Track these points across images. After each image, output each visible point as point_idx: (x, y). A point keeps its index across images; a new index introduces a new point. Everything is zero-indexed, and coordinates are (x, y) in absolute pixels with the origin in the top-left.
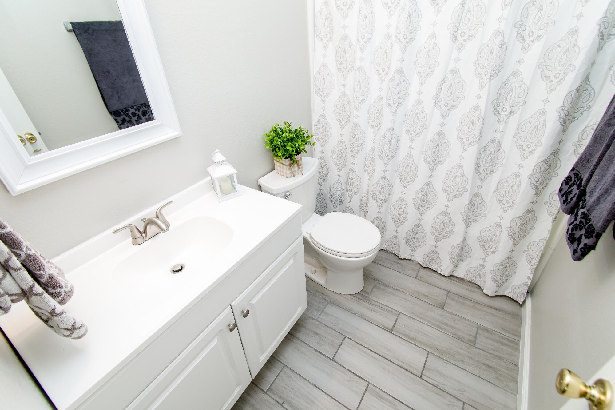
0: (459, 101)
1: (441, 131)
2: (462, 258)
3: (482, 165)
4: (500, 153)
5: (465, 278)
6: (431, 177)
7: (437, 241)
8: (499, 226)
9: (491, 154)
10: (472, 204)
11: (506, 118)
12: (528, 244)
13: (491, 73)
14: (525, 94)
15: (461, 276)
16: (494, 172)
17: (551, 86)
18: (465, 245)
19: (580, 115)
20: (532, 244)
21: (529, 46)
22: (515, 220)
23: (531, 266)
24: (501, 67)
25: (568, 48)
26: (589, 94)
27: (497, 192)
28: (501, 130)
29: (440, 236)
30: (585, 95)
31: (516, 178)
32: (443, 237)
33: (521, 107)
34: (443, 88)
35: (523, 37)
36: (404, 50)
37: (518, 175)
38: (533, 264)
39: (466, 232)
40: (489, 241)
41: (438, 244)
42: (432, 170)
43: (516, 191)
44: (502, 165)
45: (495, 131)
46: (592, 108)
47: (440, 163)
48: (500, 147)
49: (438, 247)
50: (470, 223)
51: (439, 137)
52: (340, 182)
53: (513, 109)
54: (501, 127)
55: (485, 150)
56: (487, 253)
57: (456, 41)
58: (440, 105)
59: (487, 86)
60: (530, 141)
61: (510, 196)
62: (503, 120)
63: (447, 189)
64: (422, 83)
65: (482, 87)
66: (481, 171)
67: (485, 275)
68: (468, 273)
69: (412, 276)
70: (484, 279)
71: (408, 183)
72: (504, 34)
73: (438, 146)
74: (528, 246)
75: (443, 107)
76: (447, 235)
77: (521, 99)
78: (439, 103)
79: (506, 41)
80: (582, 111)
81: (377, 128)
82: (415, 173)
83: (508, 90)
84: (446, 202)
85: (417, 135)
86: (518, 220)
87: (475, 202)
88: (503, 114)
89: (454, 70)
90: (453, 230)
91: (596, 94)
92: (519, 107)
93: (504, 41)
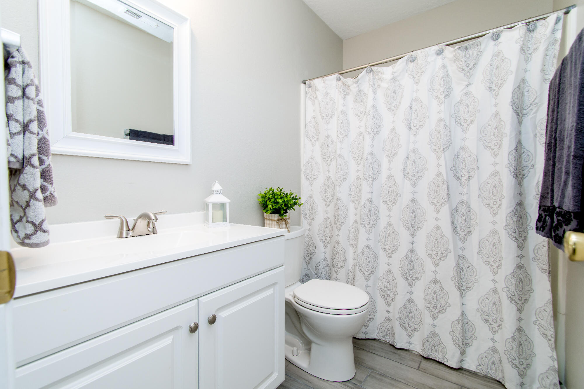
0: (424, 172)
1: (414, 198)
2: (467, 341)
3: (458, 226)
4: (471, 214)
5: (479, 371)
6: (413, 243)
7: (435, 318)
8: (496, 291)
9: (463, 215)
10: (459, 269)
11: (466, 182)
12: (534, 312)
13: (443, 147)
14: (476, 161)
15: (473, 368)
16: (472, 232)
17: (494, 153)
18: (465, 321)
19: (528, 172)
20: (538, 311)
21: (467, 128)
22: (509, 279)
23: (549, 341)
24: (450, 143)
25: (496, 125)
26: (527, 155)
27: (481, 253)
28: (465, 192)
29: (436, 311)
30: (525, 156)
31: (494, 235)
32: (439, 312)
33: (476, 172)
34: (408, 163)
35: (460, 123)
36: (373, 139)
37: (495, 232)
38: (550, 338)
39: (463, 304)
40: (490, 313)
41: (436, 322)
42: (413, 236)
43: (499, 248)
44: (477, 225)
45: (461, 194)
46: (536, 166)
47: (419, 229)
48: (470, 207)
49: (436, 326)
50: (464, 292)
51: (413, 203)
52: (326, 260)
53: (470, 174)
54: (465, 190)
55: (456, 211)
56: (494, 329)
57: (411, 130)
58: (408, 176)
59: (443, 155)
60: (494, 198)
61: (495, 255)
62: (465, 184)
63: (431, 253)
64: (390, 162)
65: (439, 158)
66: (459, 231)
67: (500, 363)
68: (480, 362)
69: (413, 367)
70: (500, 368)
71: (392, 252)
72: (445, 120)
73: (414, 212)
74: (535, 314)
75: (411, 178)
76: (443, 309)
77: (474, 165)
78: (407, 175)
79: (448, 124)
80: (528, 169)
81: (357, 203)
82: (397, 241)
83: (461, 160)
84: (433, 268)
85: (393, 204)
86: (511, 278)
87: (462, 266)
88: (463, 179)
89: (414, 149)
90: (448, 301)
91: (534, 155)
92: (475, 171)
93: (446, 125)
